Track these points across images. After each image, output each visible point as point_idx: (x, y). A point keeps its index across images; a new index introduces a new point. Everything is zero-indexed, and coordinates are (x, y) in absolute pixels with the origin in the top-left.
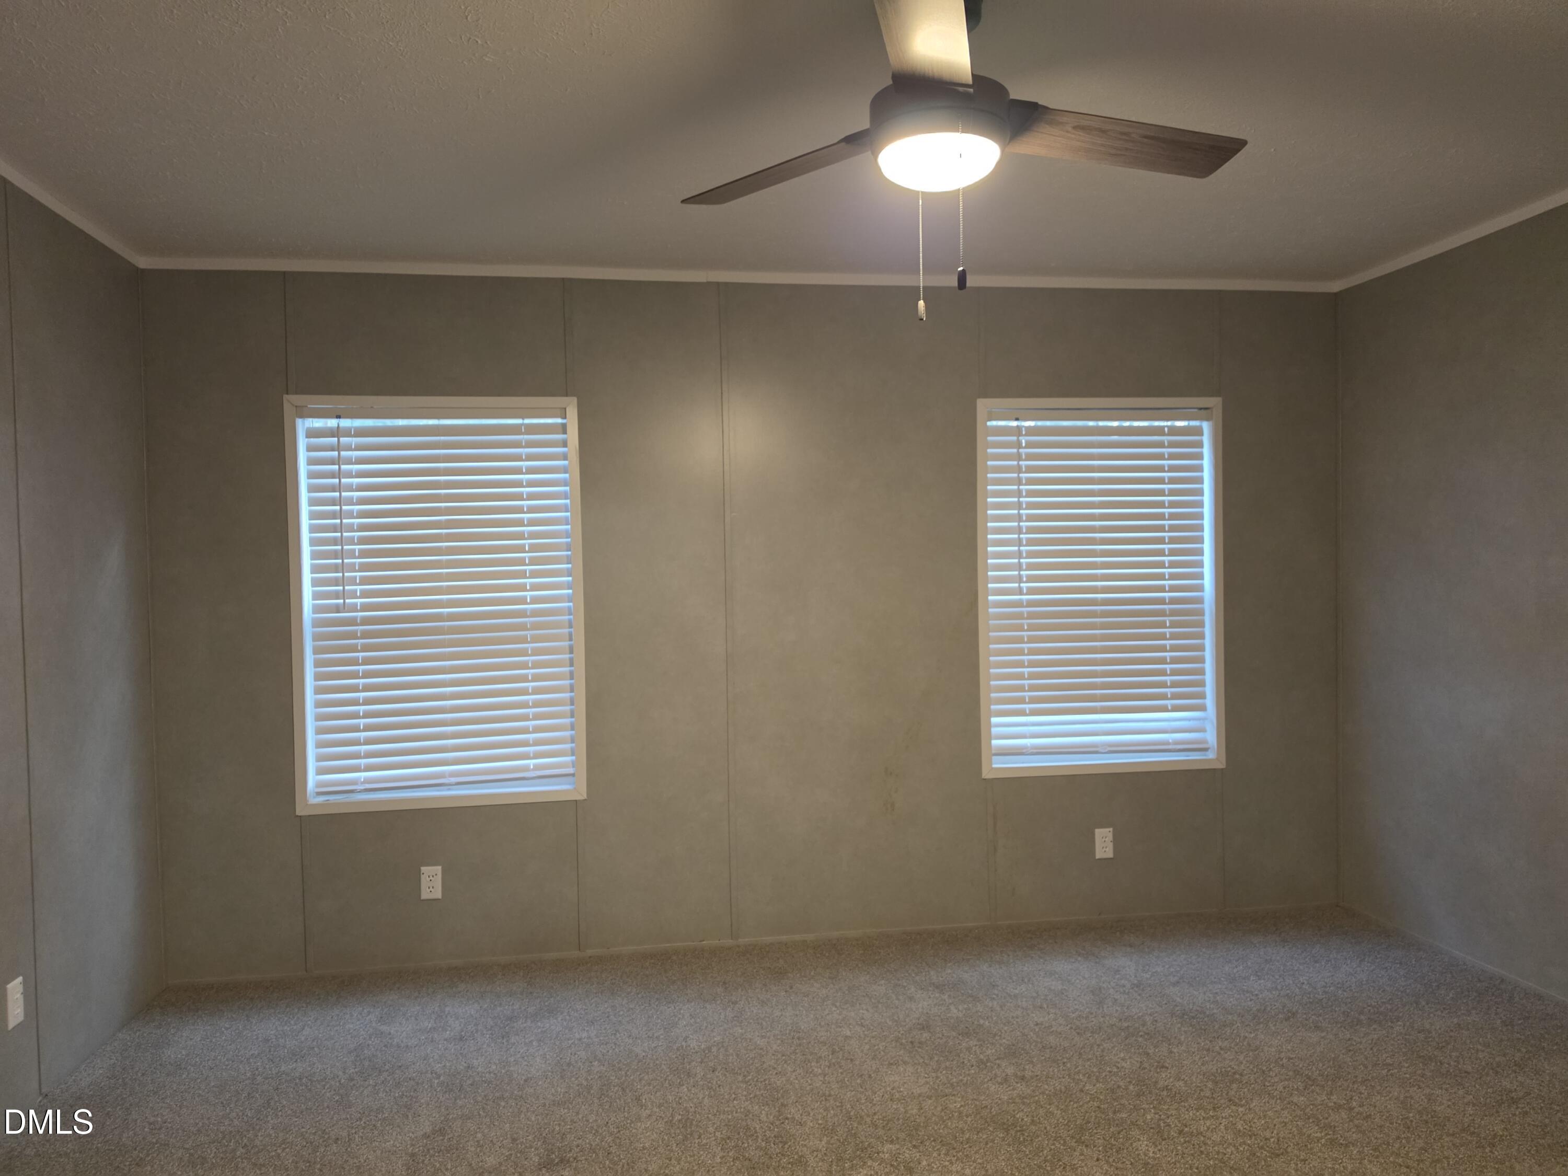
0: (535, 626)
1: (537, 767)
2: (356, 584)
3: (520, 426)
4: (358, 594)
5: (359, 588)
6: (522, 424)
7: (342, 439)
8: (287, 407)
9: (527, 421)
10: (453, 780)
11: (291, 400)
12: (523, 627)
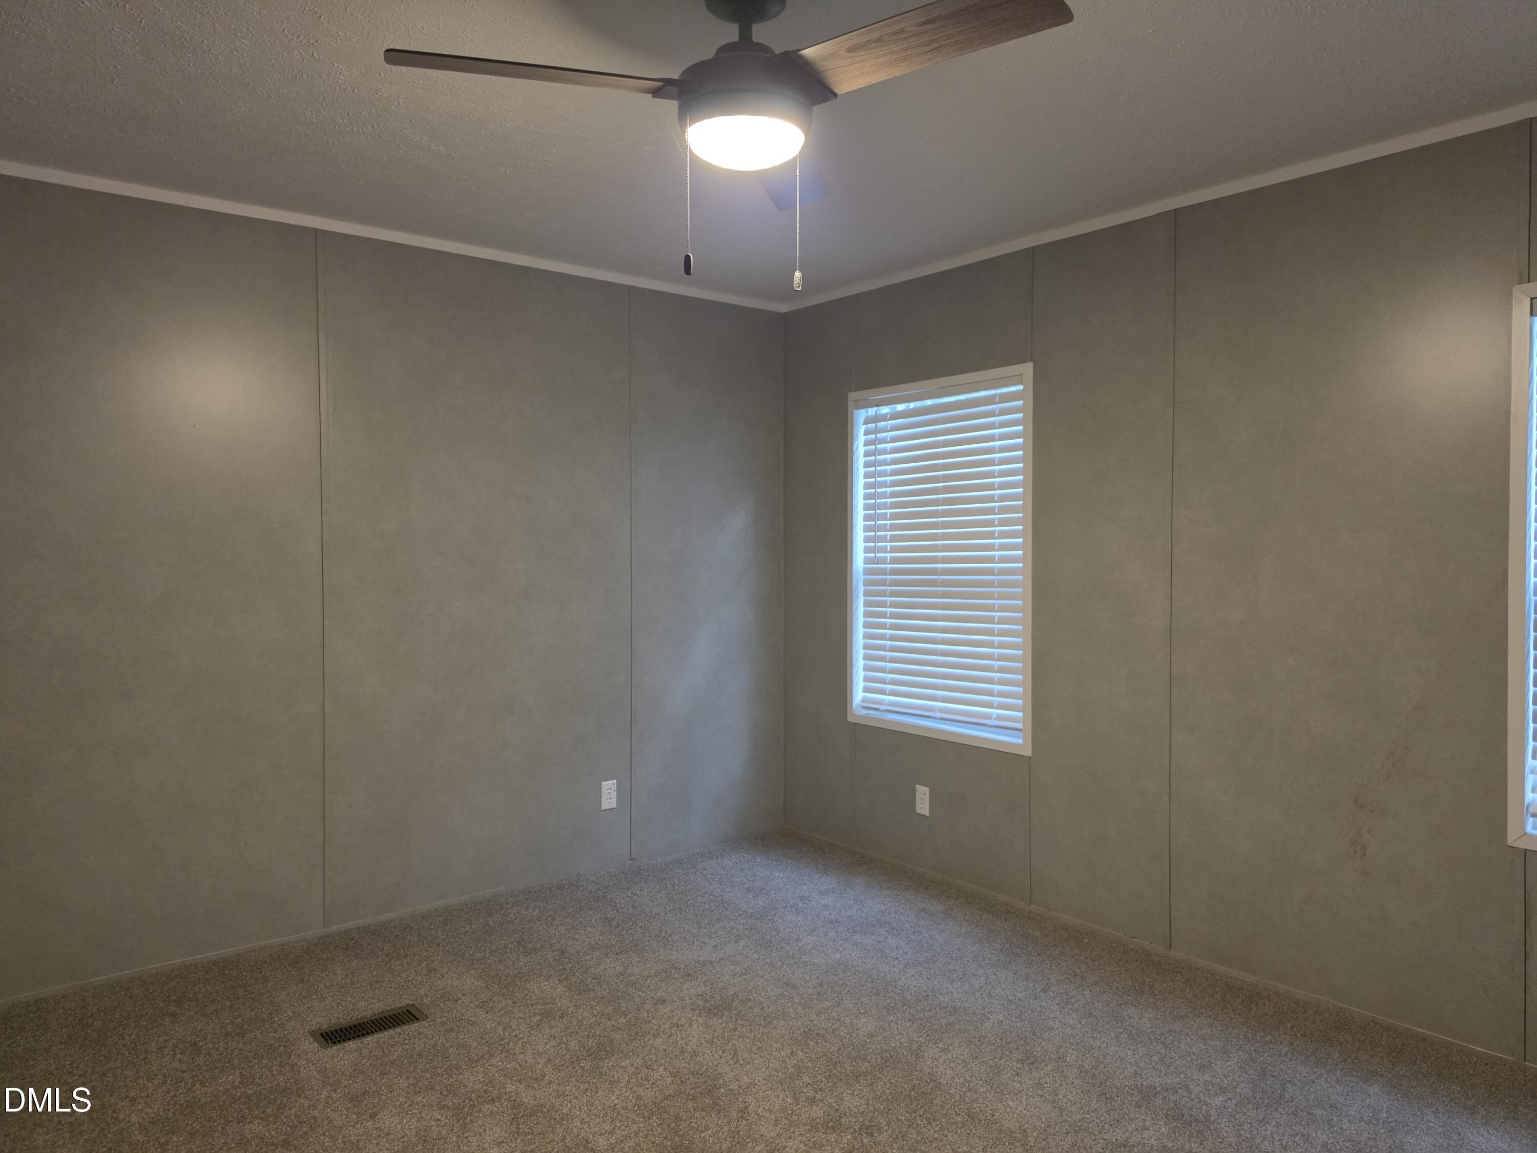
0: (1002, 584)
1: (999, 718)
2: (886, 542)
3: (994, 396)
4: (888, 550)
5: (889, 544)
6: (997, 395)
7: (878, 424)
8: (851, 403)
9: (999, 391)
10: (939, 715)
11: (853, 396)
12: (990, 584)
